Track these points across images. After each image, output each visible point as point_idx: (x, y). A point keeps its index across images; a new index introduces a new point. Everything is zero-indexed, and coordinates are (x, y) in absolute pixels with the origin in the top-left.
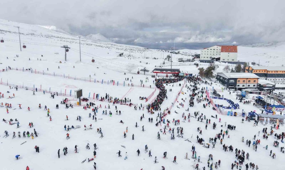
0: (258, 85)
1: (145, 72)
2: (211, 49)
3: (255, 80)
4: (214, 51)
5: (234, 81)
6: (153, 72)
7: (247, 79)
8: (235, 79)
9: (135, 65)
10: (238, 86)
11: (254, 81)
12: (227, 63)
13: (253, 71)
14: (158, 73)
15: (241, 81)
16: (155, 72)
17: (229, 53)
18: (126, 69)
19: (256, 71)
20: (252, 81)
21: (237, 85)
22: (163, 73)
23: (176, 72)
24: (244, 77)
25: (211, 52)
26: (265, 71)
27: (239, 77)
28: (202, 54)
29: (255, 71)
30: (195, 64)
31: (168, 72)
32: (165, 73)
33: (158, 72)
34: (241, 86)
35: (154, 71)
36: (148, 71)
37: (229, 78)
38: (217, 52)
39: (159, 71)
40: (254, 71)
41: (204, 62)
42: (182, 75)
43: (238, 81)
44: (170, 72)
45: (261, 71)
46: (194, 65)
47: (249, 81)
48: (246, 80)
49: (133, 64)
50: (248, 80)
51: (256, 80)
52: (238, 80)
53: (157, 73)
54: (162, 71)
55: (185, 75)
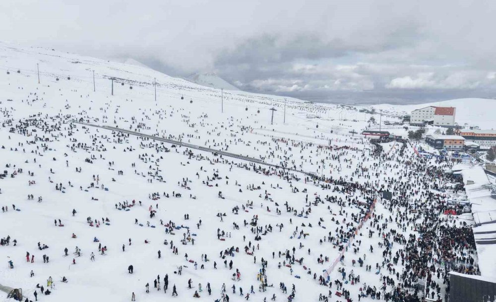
0: (463, 146)
2: (424, 111)
3: (461, 141)
4: (427, 113)
6: (363, 134)
7: (453, 140)
8: (442, 141)
11: (460, 143)
12: (440, 127)
15: (448, 142)
16: (365, 134)
17: (443, 116)
19: (464, 134)
20: (458, 142)
21: (444, 146)
22: (372, 135)
23: (386, 134)
24: (451, 139)
26: (472, 134)
28: (413, 116)
30: (404, 128)
32: (374, 135)
33: (367, 134)
34: (448, 147)
36: (356, 133)
37: (437, 139)
38: (431, 114)
39: (368, 132)
40: (462, 134)
41: (414, 126)
42: (392, 137)
45: (469, 134)
47: (455, 142)
52: (445, 141)
53: (366, 134)
55: (394, 137)
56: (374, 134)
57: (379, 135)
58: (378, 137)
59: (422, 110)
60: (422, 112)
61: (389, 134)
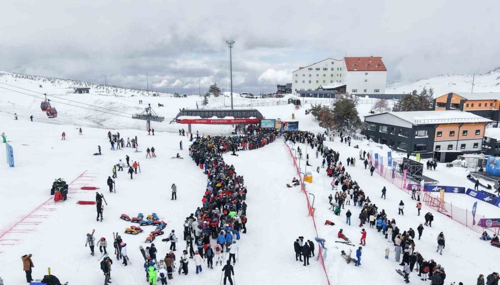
0: (484, 143)
1: (149, 122)
2: (318, 69)
3: (478, 128)
4: (325, 72)
5: (428, 134)
6: (179, 121)
7: (461, 124)
8: (431, 128)
9: (116, 105)
10: (438, 147)
11: (478, 131)
12: (367, 97)
13: (465, 105)
14: (192, 125)
15: (446, 131)
16: (185, 122)
17: (366, 74)
18: (86, 118)
19: (472, 105)
20: (471, 131)
21: (436, 144)
22: (209, 122)
23: (252, 118)
24: (453, 122)
25: (318, 75)
26: (491, 105)
27: (440, 122)
28: (296, 82)
29: (470, 105)
30: (291, 101)
31: (227, 118)
32: (215, 122)
33: (194, 122)
34: (444, 150)
35: (181, 118)
36: (159, 119)
37: (416, 124)
38: (332, 75)
39: (198, 117)
40: (467, 105)
41: (311, 96)
42: (270, 126)
43: (439, 133)
44: (232, 118)
45: (483, 105)
46: (289, 103)
47: (465, 132)
48: (456, 129)
49: (111, 103)
50: (463, 129)
51: (481, 128)
52: (437, 130)
53: (190, 122)
54: (205, 116)
55: (278, 126)
56: (215, 118)
57: (229, 122)
58: (226, 130)
59: (314, 67)
60: (314, 72)
61: (260, 118)
